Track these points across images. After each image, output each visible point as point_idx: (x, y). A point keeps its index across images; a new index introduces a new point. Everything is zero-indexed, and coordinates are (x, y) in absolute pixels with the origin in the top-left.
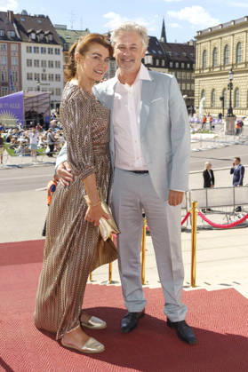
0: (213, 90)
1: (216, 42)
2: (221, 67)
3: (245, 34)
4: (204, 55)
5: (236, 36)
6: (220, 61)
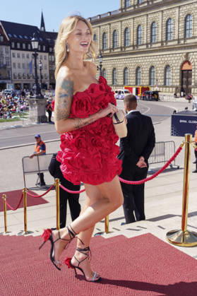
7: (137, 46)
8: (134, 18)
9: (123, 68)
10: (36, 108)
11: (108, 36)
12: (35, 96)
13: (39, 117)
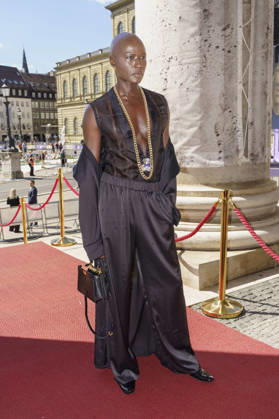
0: (75, 119)
1: (75, 73)
2: (81, 96)
3: (100, 66)
4: (64, 86)
5: (93, 68)
6: (79, 91)
10: (10, 162)
12: (8, 149)
13: (13, 173)
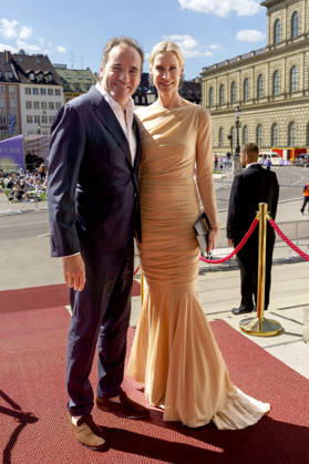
7: (290, 93)
8: (285, 58)
9: (271, 124)
11: (252, 83)
